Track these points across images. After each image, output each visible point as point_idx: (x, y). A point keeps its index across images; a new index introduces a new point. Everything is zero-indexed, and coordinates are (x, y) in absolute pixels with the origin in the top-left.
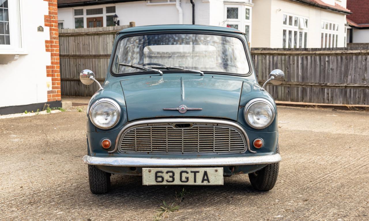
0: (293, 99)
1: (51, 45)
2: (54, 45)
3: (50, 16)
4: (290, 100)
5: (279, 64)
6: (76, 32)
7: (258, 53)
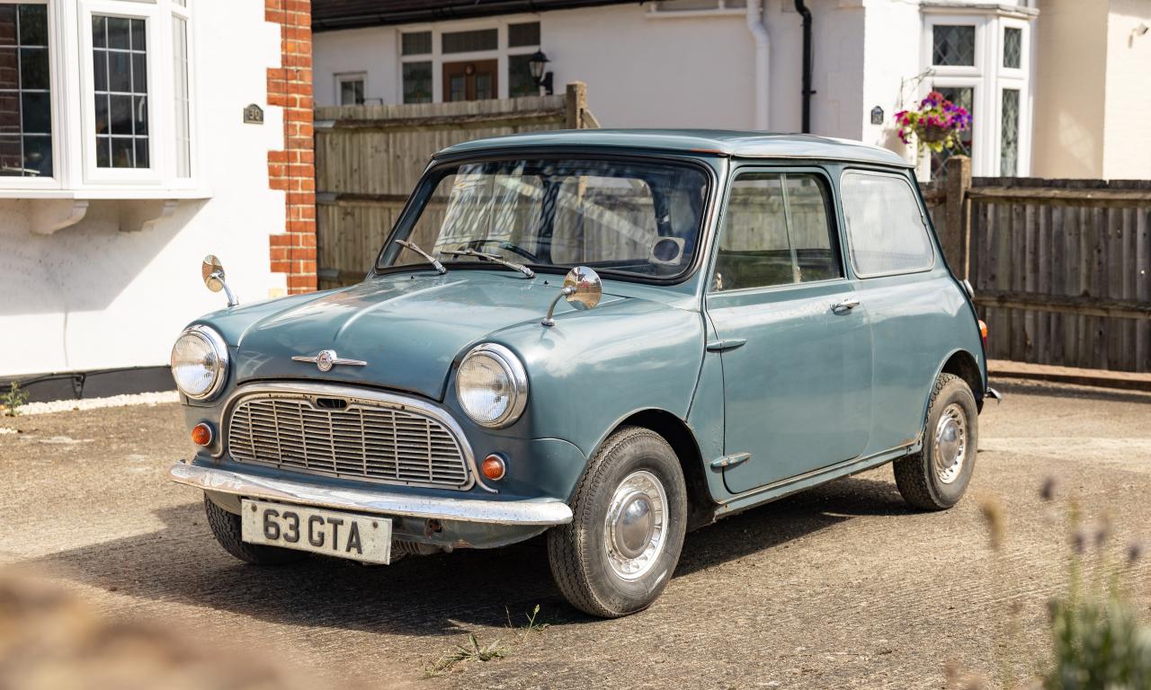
0: (1116, 362)
1: (288, 167)
2: (297, 167)
3: (286, 70)
4: (1105, 364)
5: (1070, 234)
6: (390, 117)
7: (997, 197)
